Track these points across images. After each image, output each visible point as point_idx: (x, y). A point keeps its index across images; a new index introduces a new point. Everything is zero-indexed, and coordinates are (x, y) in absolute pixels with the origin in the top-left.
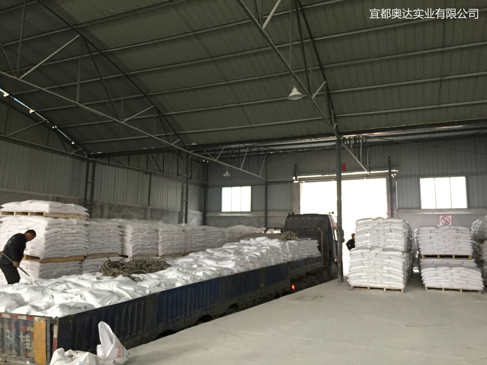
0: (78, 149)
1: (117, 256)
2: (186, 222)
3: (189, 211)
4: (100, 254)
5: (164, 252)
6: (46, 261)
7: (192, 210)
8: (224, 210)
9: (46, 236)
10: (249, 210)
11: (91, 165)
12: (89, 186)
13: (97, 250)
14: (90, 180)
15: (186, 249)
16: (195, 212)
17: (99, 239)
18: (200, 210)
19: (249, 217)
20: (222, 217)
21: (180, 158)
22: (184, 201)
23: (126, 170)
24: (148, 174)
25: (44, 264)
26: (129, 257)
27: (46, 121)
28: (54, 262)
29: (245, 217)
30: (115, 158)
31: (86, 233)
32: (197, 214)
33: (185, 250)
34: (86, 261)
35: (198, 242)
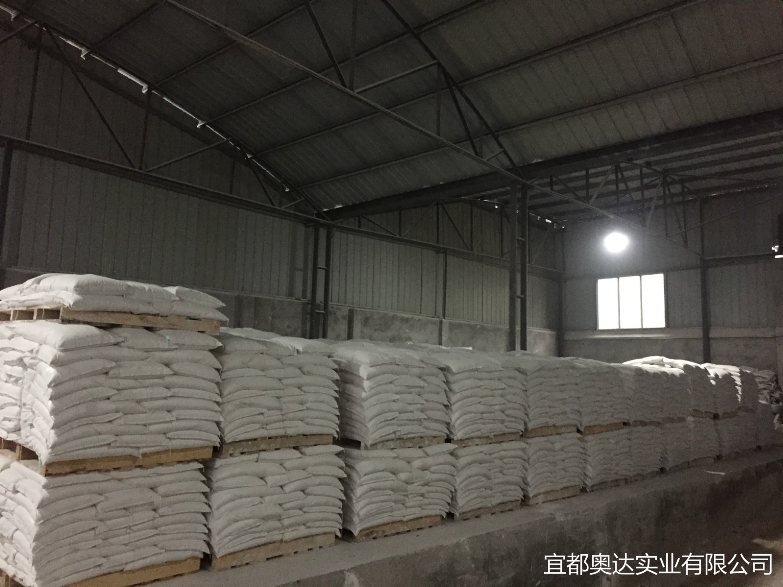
0: (296, 200)
1: (328, 444)
2: (524, 347)
3: (529, 328)
4: (270, 438)
5: (467, 429)
6: (68, 470)
7: (533, 326)
8: (603, 325)
9: (56, 385)
10: (662, 324)
11: (323, 233)
12: (321, 275)
13: (258, 426)
14: (322, 263)
15: (527, 420)
16: (539, 331)
17: (265, 392)
18: (549, 327)
19: (663, 340)
20: (599, 340)
21: (505, 219)
22: (518, 297)
23: (396, 245)
24: (441, 253)
25: (59, 480)
26: (362, 445)
27: (227, 141)
28: (99, 471)
29: (655, 341)
30: (371, 217)
31: (215, 375)
32: (544, 334)
33: (525, 424)
34: (219, 462)
35: (557, 400)
